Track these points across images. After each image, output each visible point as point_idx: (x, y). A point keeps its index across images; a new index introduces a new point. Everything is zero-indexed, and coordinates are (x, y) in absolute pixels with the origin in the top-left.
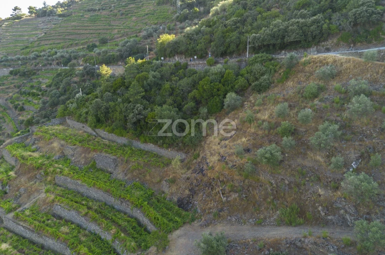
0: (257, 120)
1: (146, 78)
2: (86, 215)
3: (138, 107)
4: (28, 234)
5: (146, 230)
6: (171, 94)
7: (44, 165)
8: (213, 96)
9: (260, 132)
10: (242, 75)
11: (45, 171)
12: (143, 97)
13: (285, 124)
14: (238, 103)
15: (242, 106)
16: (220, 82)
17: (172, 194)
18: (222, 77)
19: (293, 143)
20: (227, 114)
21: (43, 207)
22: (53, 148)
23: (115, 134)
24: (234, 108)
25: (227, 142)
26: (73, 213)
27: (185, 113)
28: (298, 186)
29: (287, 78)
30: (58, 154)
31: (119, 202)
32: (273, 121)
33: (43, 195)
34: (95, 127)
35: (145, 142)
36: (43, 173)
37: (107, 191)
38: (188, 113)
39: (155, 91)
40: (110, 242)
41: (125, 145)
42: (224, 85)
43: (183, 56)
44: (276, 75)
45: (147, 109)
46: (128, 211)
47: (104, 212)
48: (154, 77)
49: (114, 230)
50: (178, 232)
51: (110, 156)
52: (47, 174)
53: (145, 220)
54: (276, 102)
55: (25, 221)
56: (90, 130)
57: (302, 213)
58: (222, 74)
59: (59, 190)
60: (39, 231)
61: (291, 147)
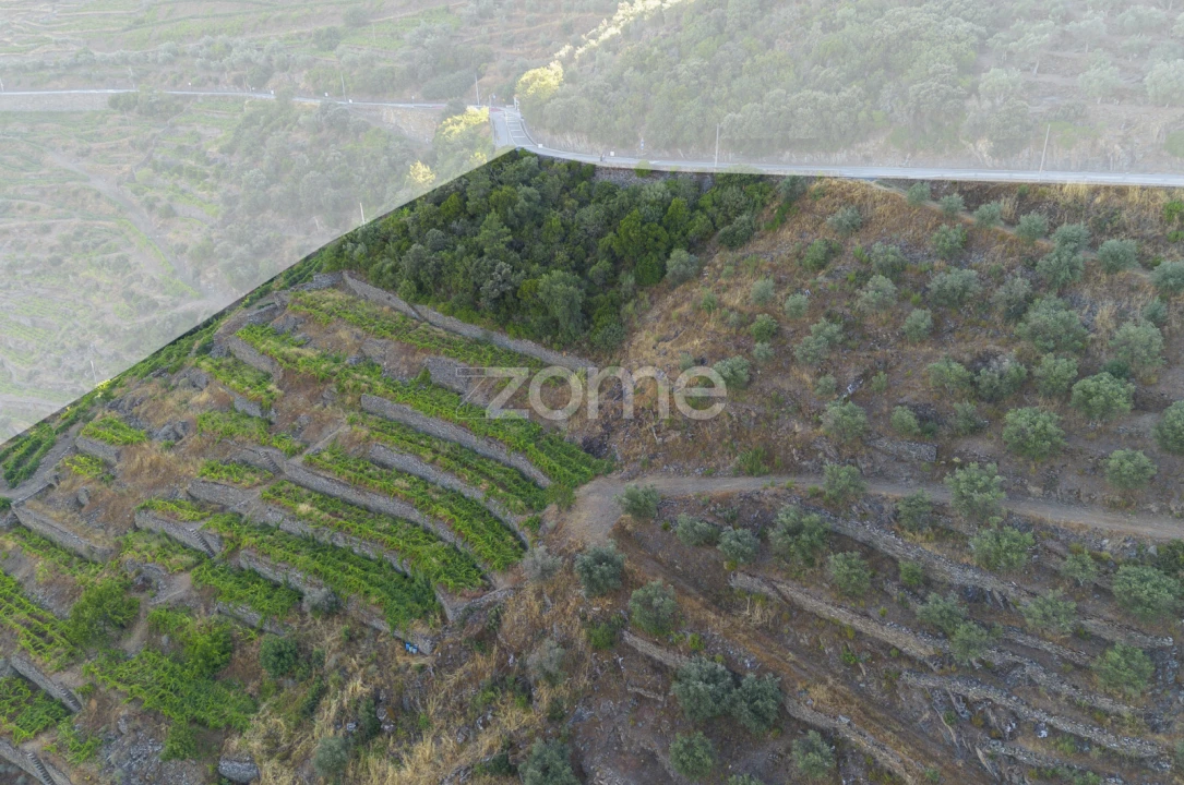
0: (722, 305)
1: (512, 202)
2: (433, 462)
3: (502, 269)
4: (338, 491)
5: (535, 485)
6: (563, 241)
7: (334, 374)
8: (646, 251)
9: (724, 331)
10: (703, 209)
11: (339, 386)
12: (510, 245)
13: (763, 319)
14: (692, 270)
15: (700, 274)
16: (660, 223)
17: (573, 432)
18: (665, 210)
19: (771, 352)
20: (673, 287)
21: (352, 449)
22: (340, 342)
23: (459, 317)
24: (683, 279)
25: (668, 345)
26: (410, 458)
27: (591, 281)
28: (769, 419)
29: (783, 221)
30: (354, 355)
31: (485, 443)
32: (747, 310)
33: (345, 429)
34: (416, 300)
35: (518, 336)
36: (335, 390)
37: (463, 425)
38: (599, 281)
39: (531, 230)
40: (482, 502)
41: (478, 342)
42: (667, 229)
43: (585, 137)
44: (766, 212)
45: (519, 271)
46: (503, 456)
47: (461, 457)
48: (528, 199)
49: (485, 484)
50: (587, 487)
51: (456, 362)
52: (343, 391)
53: (533, 471)
54: (758, 272)
55: (328, 470)
56: (404, 306)
57: (768, 459)
58: (664, 205)
59: (372, 421)
60: (358, 486)
61: (767, 358)
